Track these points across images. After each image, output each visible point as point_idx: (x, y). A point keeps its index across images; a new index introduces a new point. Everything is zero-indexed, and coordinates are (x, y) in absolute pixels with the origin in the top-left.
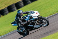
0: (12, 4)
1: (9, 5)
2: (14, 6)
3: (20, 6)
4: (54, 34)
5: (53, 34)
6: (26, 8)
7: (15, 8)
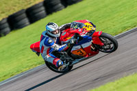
1: (11, 13)
2: (24, 15)
3: (37, 15)
4: (118, 81)
5: (116, 82)
7: (26, 20)
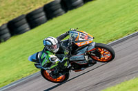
0: (19, 17)
1: (11, 18)
2: (24, 20)
6: (53, 25)
7: (26, 26)
